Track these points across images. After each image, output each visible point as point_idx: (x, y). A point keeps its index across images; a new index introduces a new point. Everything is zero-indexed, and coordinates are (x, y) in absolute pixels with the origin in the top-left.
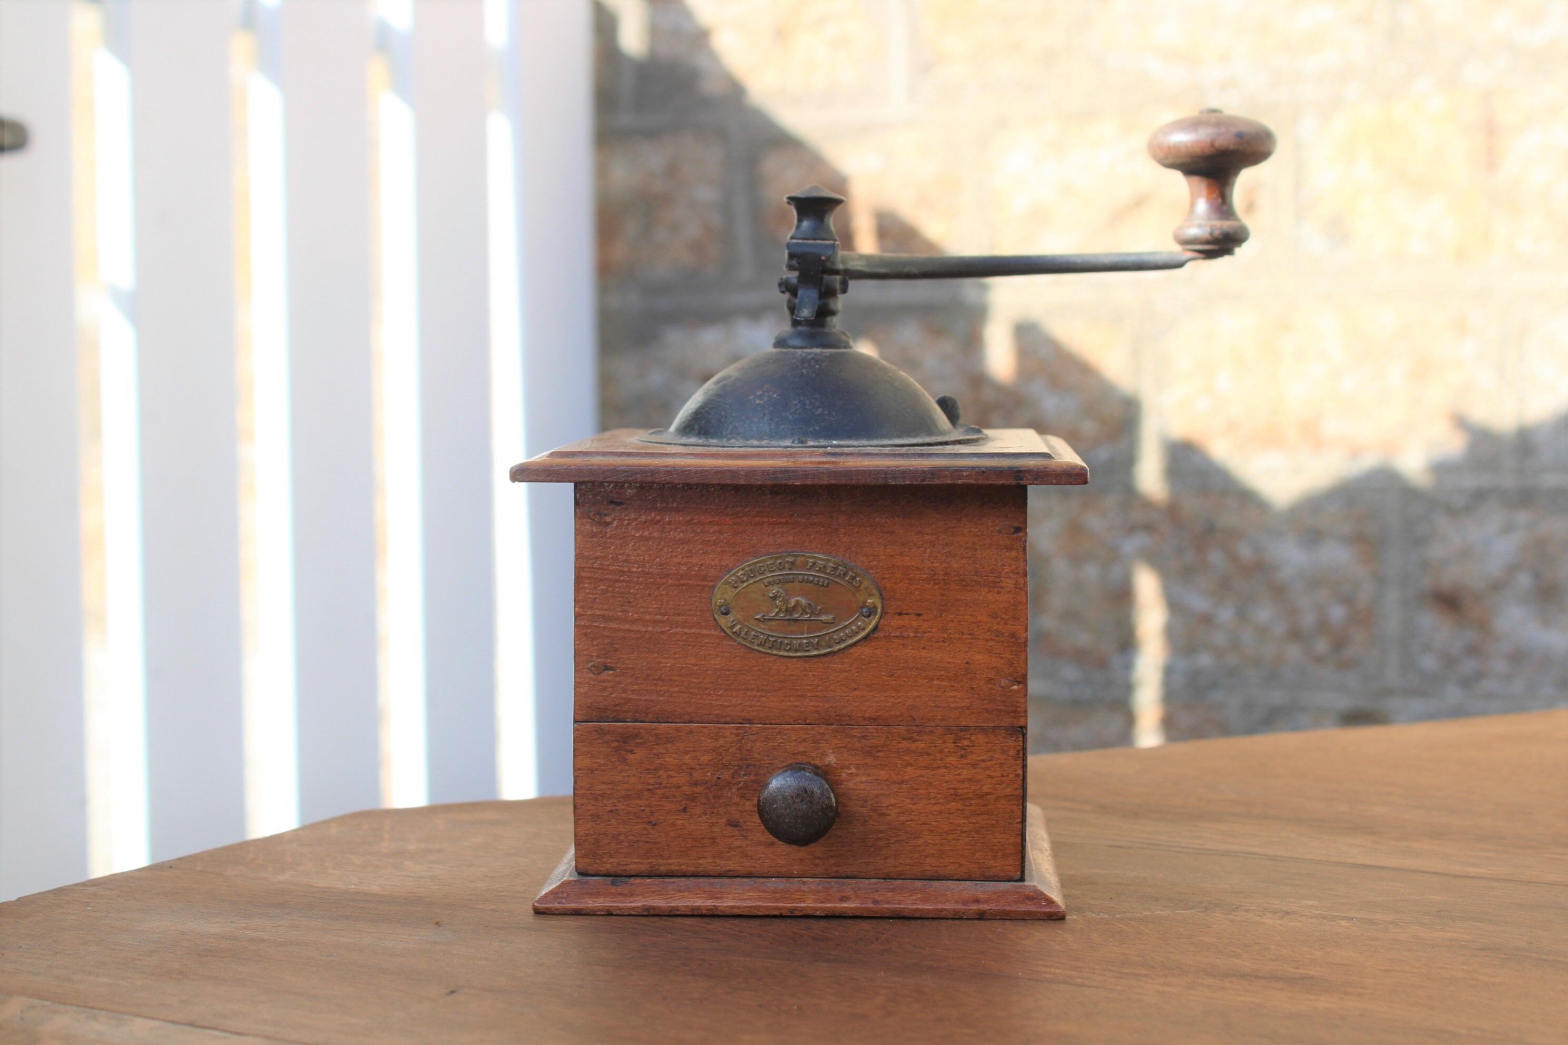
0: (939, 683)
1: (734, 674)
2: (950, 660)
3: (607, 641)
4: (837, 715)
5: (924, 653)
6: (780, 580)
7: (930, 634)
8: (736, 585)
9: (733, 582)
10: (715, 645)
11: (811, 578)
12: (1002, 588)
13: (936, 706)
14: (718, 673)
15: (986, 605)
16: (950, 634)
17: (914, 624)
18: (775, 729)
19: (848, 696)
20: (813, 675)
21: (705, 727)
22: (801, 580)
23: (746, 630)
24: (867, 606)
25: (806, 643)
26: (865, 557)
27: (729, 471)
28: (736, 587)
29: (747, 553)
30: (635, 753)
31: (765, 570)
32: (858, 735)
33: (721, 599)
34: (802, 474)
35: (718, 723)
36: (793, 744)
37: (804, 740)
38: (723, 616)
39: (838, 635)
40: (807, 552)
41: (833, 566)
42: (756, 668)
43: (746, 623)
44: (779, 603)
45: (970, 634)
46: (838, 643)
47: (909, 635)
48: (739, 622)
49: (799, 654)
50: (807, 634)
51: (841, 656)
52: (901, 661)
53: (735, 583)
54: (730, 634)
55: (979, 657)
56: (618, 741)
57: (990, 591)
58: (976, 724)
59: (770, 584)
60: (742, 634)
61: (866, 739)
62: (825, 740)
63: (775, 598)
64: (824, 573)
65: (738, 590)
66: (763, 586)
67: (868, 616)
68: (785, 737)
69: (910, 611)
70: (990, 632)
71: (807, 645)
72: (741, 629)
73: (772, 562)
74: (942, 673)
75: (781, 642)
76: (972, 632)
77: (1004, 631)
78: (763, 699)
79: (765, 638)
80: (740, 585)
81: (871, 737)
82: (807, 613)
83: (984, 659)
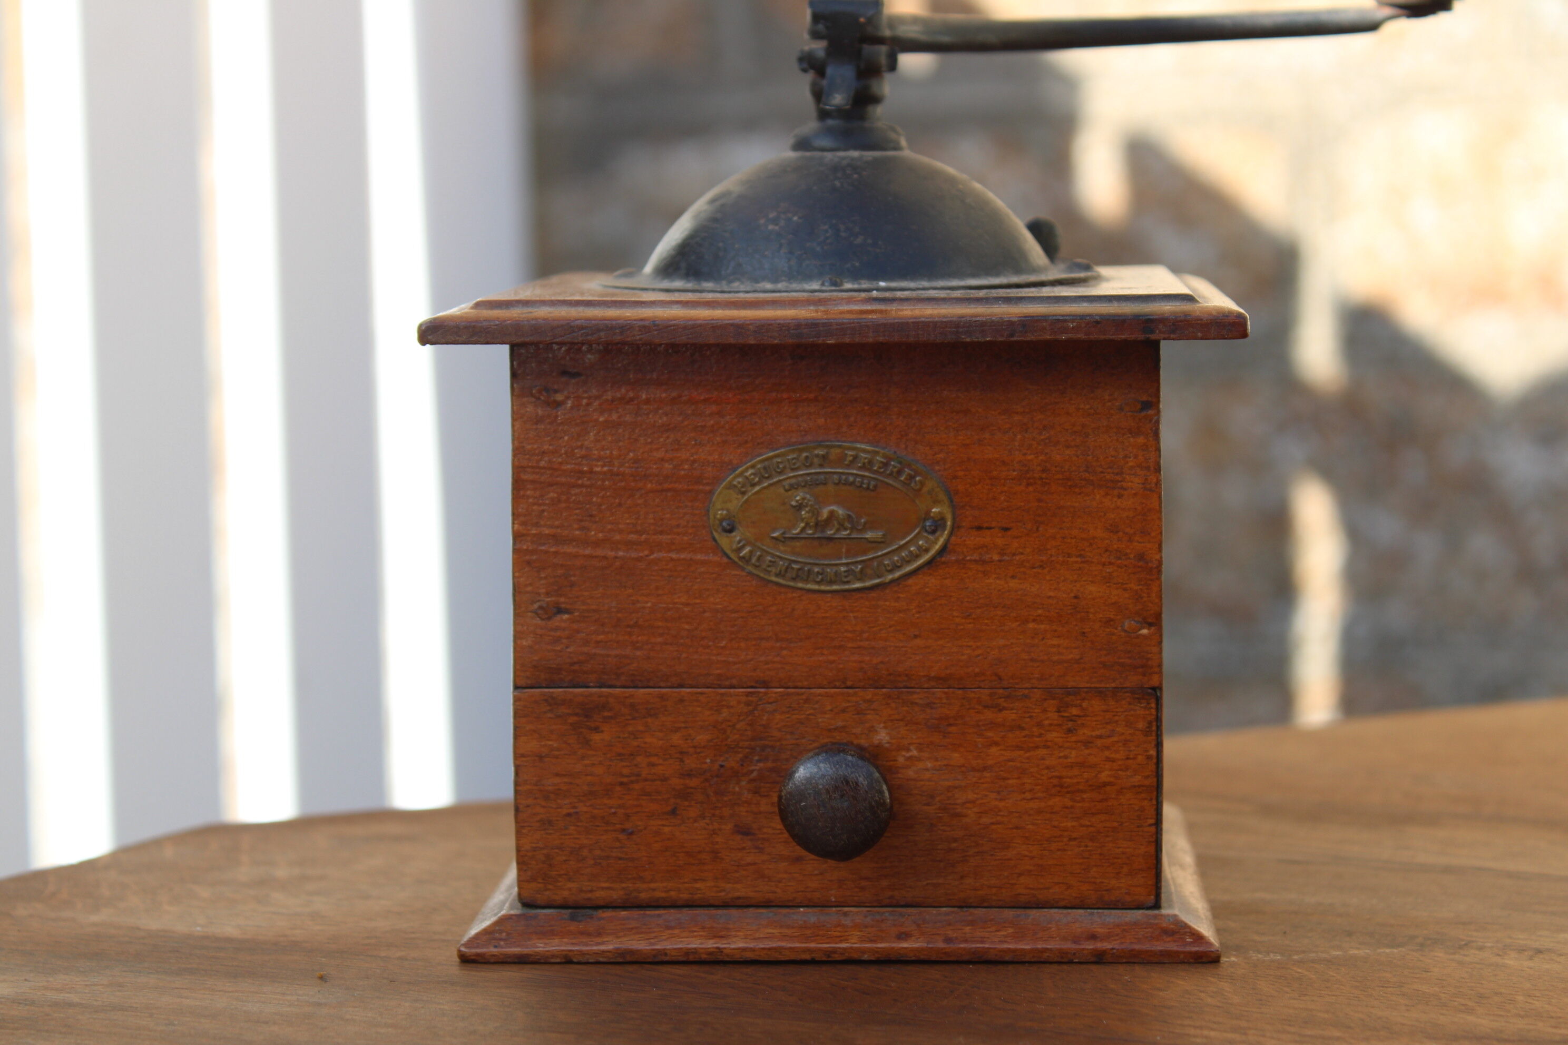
0: (1036, 626)
1: (742, 617)
2: (1051, 594)
3: (560, 572)
4: (890, 674)
5: (1013, 584)
6: (806, 482)
7: (1022, 556)
8: (743, 489)
9: (739, 486)
10: (714, 575)
11: (851, 479)
12: (1125, 489)
13: (1032, 660)
14: (719, 616)
15: (1102, 514)
16: (1051, 556)
17: (999, 541)
18: (802, 694)
19: (906, 647)
20: (855, 618)
21: (702, 693)
22: (837, 481)
23: (758, 553)
24: (932, 518)
25: (845, 572)
26: (928, 448)
27: (732, 325)
28: (744, 493)
29: (758, 444)
30: (602, 732)
31: (785, 467)
32: (921, 702)
33: (722, 509)
34: (837, 329)
35: (720, 687)
36: (827, 716)
37: (844, 711)
38: (725, 534)
39: (890, 559)
40: (844, 442)
41: (882, 460)
42: (774, 608)
43: (759, 544)
44: (805, 514)
45: (1080, 556)
46: (891, 571)
47: (991, 558)
48: (748, 543)
49: (835, 587)
50: (847, 557)
51: (895, 589)
52: (981, 596)
53: (743, 487)
54: (736, 560)
55: (1092, 588)
56: (577, 715)
57: (1107, 494)
58: (1088, 685)
59: (792, 487)
60: (754, 560)
61: (932, 708)
62: (874, 710)
63: (800, 507)
64: (870, 470)
65: (746, 497)
66: (782, 490)
67: (933, 532)
68: (816, 706)
69: (994, 524)
70: (1108, 553)
71: (846, 574)
72: (751, 552)
73: (795, 456)
74: (1040, 612)
75: (809, 571)
76: (1082, 552)
77: (1128, 551)
78: (785, 652)
79: (786, 564)
80: (749, 488)
81: (939, 705)
82: (846, 529)
83: (1100, 592)
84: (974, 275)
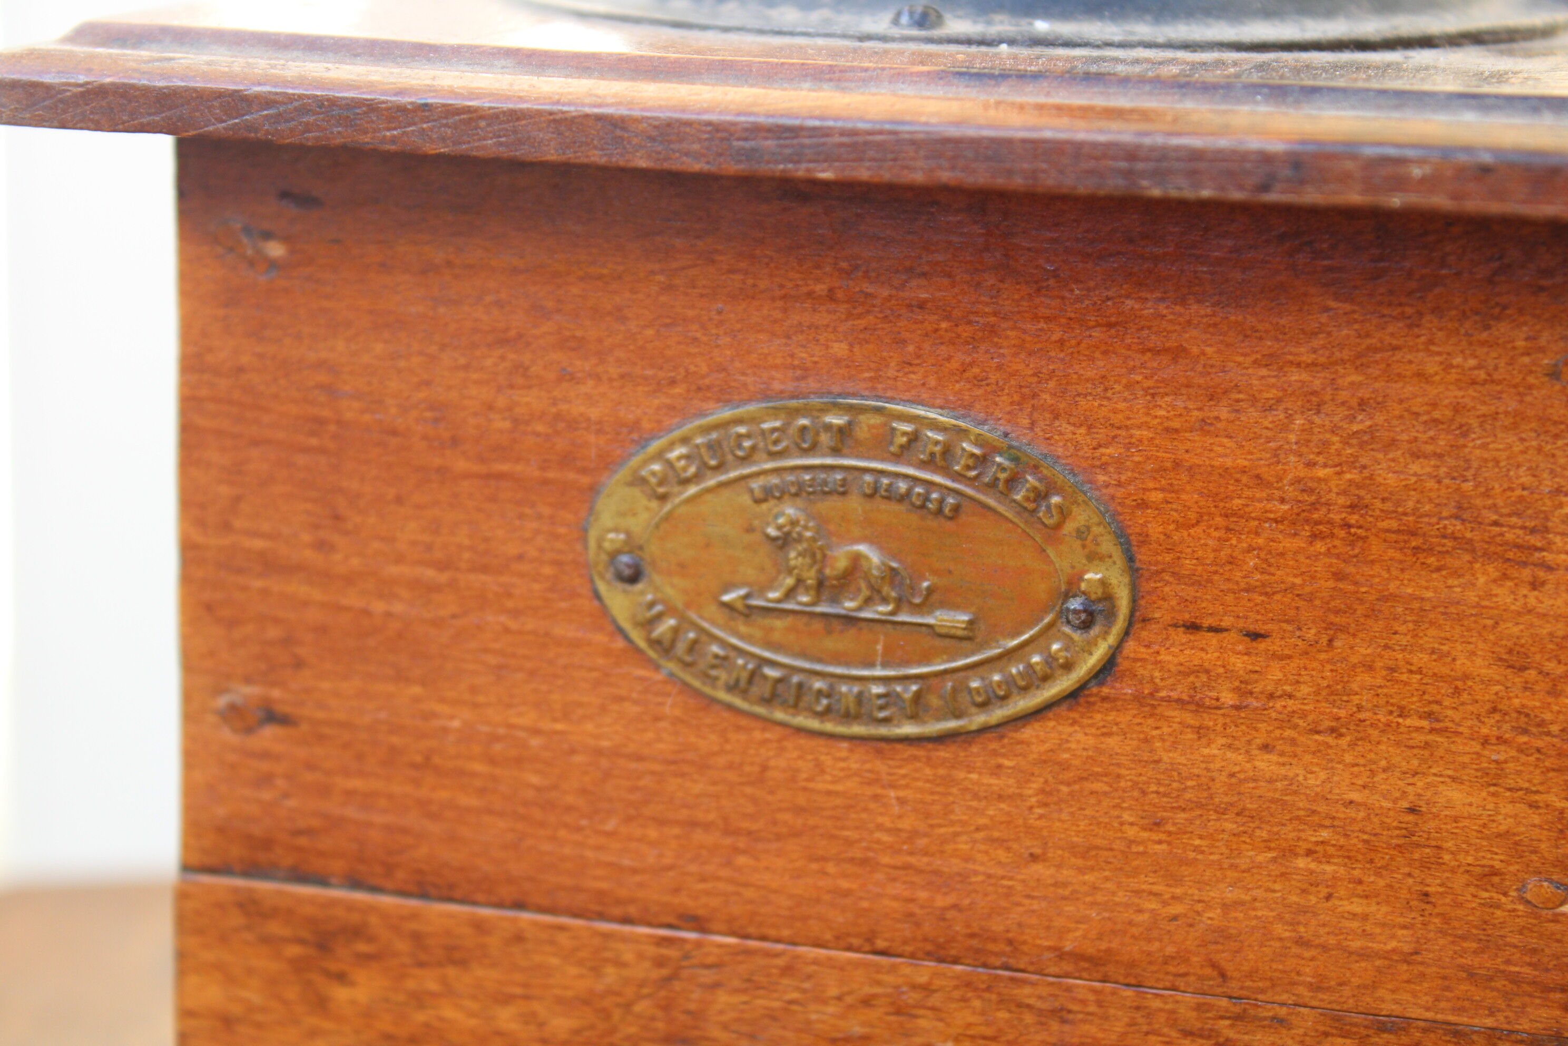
0: (1313, 866)
1: (653, 773)
2: (1355, 796)
3: (273, 632)
4: (972, 936)
5: (1266, 764)
6: (801, 485)
7: (1290, 702)
8: (661, 490)
9: (653, 480)
10: (595, 674)
11: (903, 486)
12: (1550, 569)
13: (1301, 942)
14: (604, 763)
15: (1489, 622)
16: (1360, 708)
17: (1239, 663)
18: (777, 955)
19: (1011, 879)
20: (902, 801)
21: (562, 928)
22: (868, 491)
23: (692, 635)
24: (1084, 593)
25: (879, 696)
26: (1083, 430)
27: (599, 118)
28: (663, 498)
29: (699, 389)
30: (352, 984)
31: (754, 448)
32: (1039, 1004)
33: (616, 530)
34: (842, 145)
35: (602, 916)
36: (831, 1009)
37: (867, 1002)
38: (620, 586)
39: (983, 679)
40: (891, 400)
41: (977, 451)
42: (721, 761)
43: (693, 615)
44: (796, 558)
45: (1429, 715)
46: (984, 705)
47: (1218, 699)
48: (670, 610)
49: (858, 729)
50: (885, 665)
51: (994, 745)
52: (1190, 783)
53: (661, 483)
54: (642, 644)
55: (1455, 795)
56: (301, 941)
57: (1505, 576)
58: (1429, 1015)
59: (768, 494)
60: (681, 648)
61: (1063, 1021)
62: (933, 1009)
63: (784, 542)
64: (946, 470)
65: (668, 507)
66: (746, 499)
67: (1086, 626)
68: (807, 985)
69: (1227, 622)
70: (1497, 716)
71: (881, 702)
72: (676, 631)
73: (777, 424)
74: (1325, 834)
75: (800, 686)
76: (1435, 708)
77: (1548, 716)
78: (742, 860)
79: (750, 666)
80: (676, 489)
81: (1080, 1016)
82: (885, 600)
83: (1471, 805)
84: (1269, 13)
